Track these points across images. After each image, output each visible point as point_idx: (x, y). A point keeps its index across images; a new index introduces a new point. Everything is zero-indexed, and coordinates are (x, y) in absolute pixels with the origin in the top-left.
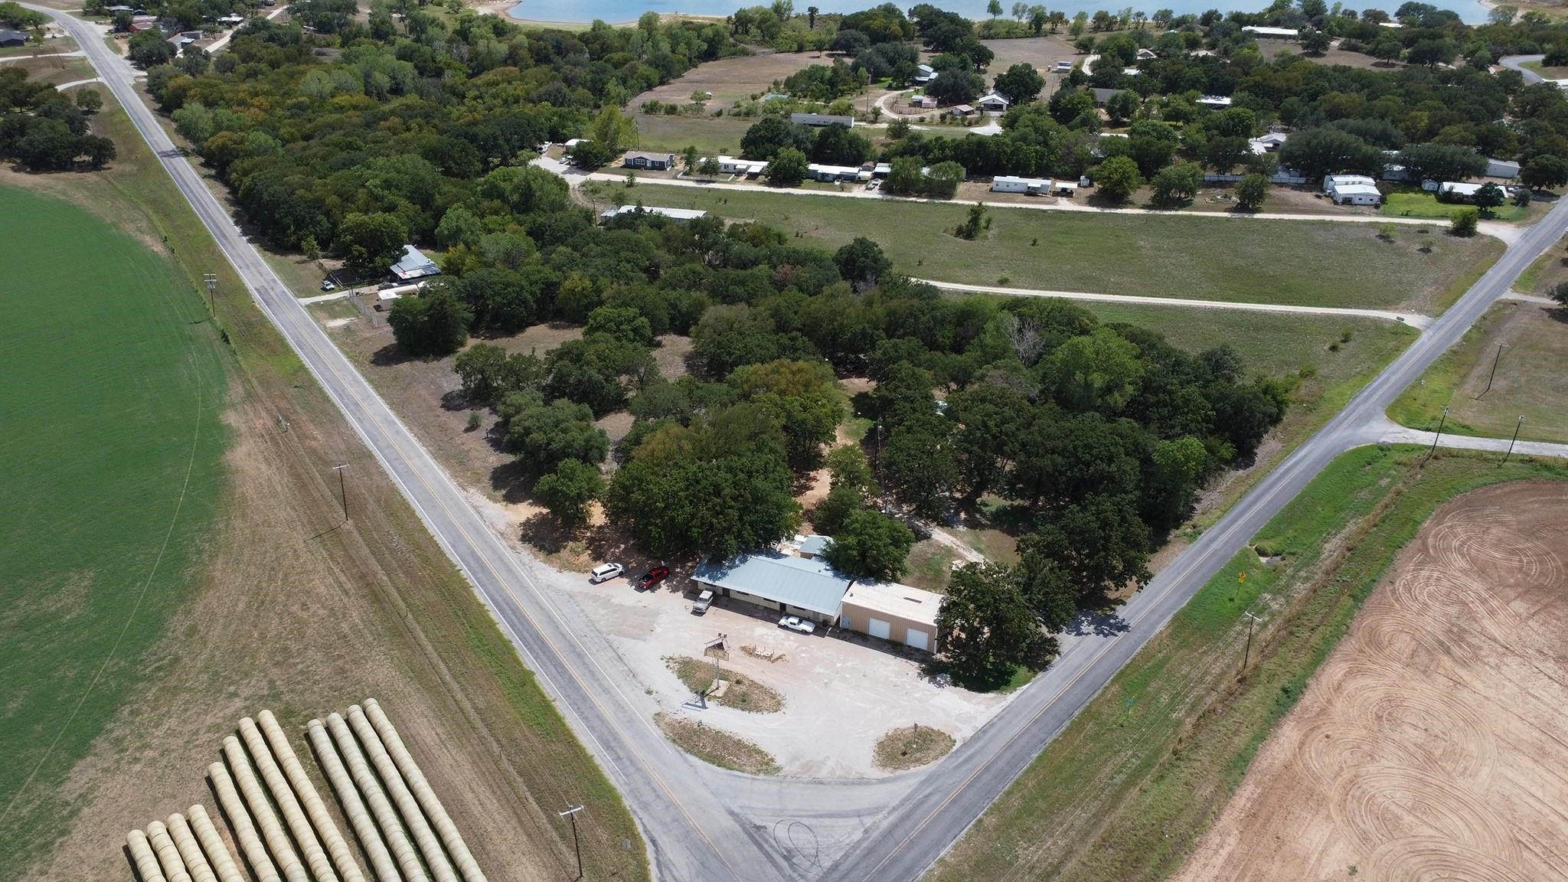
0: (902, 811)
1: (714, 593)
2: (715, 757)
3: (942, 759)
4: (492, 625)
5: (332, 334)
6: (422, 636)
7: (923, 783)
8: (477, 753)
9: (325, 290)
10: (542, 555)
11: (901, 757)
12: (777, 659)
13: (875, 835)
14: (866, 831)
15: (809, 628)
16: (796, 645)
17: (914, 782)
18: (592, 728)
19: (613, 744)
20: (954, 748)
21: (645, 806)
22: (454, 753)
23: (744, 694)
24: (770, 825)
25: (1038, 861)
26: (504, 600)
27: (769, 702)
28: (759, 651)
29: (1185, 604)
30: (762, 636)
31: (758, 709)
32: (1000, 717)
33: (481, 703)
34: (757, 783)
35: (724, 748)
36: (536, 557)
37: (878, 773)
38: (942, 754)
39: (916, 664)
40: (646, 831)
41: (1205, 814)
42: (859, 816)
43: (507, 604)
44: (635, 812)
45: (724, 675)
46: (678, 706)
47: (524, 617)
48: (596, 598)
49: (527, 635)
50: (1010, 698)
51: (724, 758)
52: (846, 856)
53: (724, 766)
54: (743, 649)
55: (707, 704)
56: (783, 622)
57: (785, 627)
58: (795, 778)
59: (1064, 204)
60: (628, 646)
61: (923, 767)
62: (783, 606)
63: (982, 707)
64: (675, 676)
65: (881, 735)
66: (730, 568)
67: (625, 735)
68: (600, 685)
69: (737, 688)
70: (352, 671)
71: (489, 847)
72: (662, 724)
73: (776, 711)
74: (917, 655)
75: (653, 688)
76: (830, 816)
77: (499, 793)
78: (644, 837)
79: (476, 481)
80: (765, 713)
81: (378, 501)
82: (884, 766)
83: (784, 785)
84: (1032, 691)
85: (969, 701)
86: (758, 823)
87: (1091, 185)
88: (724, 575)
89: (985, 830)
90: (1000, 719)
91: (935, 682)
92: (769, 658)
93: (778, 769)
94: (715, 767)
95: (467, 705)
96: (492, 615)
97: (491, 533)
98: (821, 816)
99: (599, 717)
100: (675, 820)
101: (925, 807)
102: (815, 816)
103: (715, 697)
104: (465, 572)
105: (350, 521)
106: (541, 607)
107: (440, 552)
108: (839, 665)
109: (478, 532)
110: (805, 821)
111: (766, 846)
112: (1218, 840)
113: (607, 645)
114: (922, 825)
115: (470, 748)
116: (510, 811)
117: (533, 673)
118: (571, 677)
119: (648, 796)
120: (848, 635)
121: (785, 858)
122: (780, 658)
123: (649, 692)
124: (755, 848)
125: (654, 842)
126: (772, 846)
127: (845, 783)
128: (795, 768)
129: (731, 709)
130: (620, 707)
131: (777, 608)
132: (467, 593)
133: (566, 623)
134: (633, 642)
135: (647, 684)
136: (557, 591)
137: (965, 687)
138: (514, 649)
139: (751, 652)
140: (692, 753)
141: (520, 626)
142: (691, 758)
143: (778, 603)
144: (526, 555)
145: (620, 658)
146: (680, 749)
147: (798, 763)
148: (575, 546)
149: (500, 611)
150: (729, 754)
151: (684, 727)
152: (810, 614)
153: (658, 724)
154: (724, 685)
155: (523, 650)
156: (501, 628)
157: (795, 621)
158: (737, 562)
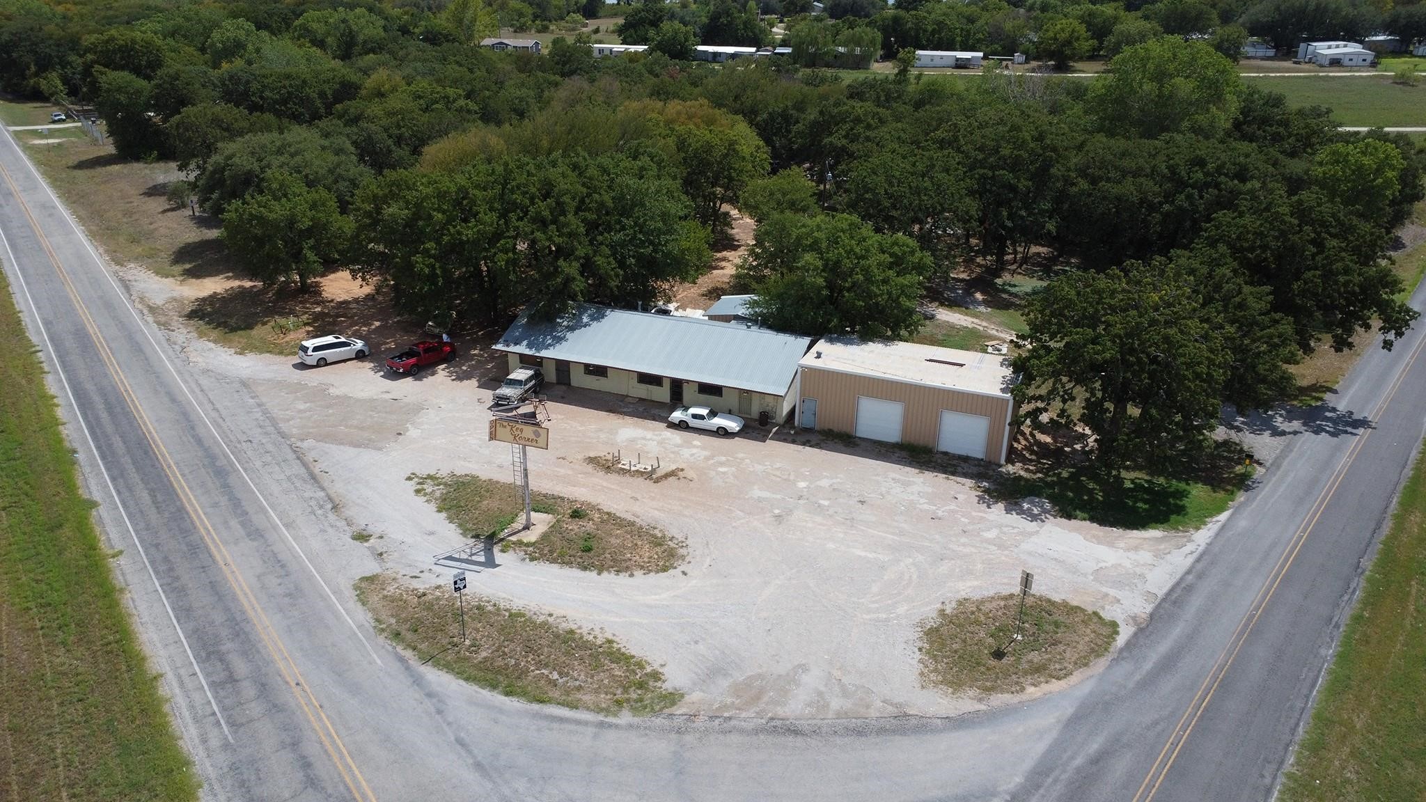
1: (537, 376)
2: (498, 671)
3: (1099, 666)
7: (1073, 722)
9: (54, 122)
10: (215, 334)
11: (993, 662)
12: (667, 476)
15: (733, 425)
16: (706, 453)
17: (1049, 723)
18: (184, 612)
19: (228, 646)
20: (1121, 640)
23: (589, 537)
26: (102, 391)
27: (646, 552)
28: (625, 463)
30: (633, 440)
31: (620, 565)
34: (611, 735)
35: (529, 650)
36: (201, 335)
37: (944, 703)
38: (1094, 655)
39: (969, 482)
45: (544, 504)
46: (427, 562)
48: (300, 387)
49: (117, 442)
50: (1202, 537)
51: (525, 672)
53: (523, 694)
54: (591, 460)
55: (499, 557)
56: (677, 415)
57: (682, 426)
58: (721, 721)
60: (342, 461)
61: (1055, 686)
62: (677, 386)
63: (1146, 556)
64: (432, 507)
65: (929, 611)
66: (571, 329)
68: (246, 523)
69: (574, 526)
72: (375, 599)
73: (665, 569)
75: (375, 529)
80: (638, 573)
82: (956, 684)
83: (688, 738)
85: (1111, 545)
88: (559, 340)
90: (1200, 577)
91: (1021, 512)
92: (649, 475)
93: (672, 698)
94: (498, 698)
96: (60, 413)
97: (131, 309)
99: (218, 590)
103: (520, 543)
104: (47, 354)
106: (173, 400)
108: (802, 484)
113: (291, 456)
117: (93, 504)
118: (181, 510)
120: (814, 438)
122: (672, 474)
123: (362, 537)
127: (859, 729)
128: (719, 693)
129: (555, 569)
130: (277, 564)
131: (663, 394)
132: (30, 381)
133: (215, 423)
134: (351, 451)
135: (361, 523)
136: (221, 378)
137: (1092, 519)
138: (74, 462)
139: (608, 466)
140: (437, 665)
141: (109, 429)
142: (436, 677)
143: (667, 384)
144: (183, 333)
145: (313, 477)
146: (408, 654)
147: (724, 683)
148: (282, 321)
149: (82, 406)
150: (540, 665)
151: (429, 607)
152: (732, 401)
153: (362, 599)
154: (542, 522)
155: (94, 465)
156: (65, 431)
157: (704, 412)
158: (585, 319)
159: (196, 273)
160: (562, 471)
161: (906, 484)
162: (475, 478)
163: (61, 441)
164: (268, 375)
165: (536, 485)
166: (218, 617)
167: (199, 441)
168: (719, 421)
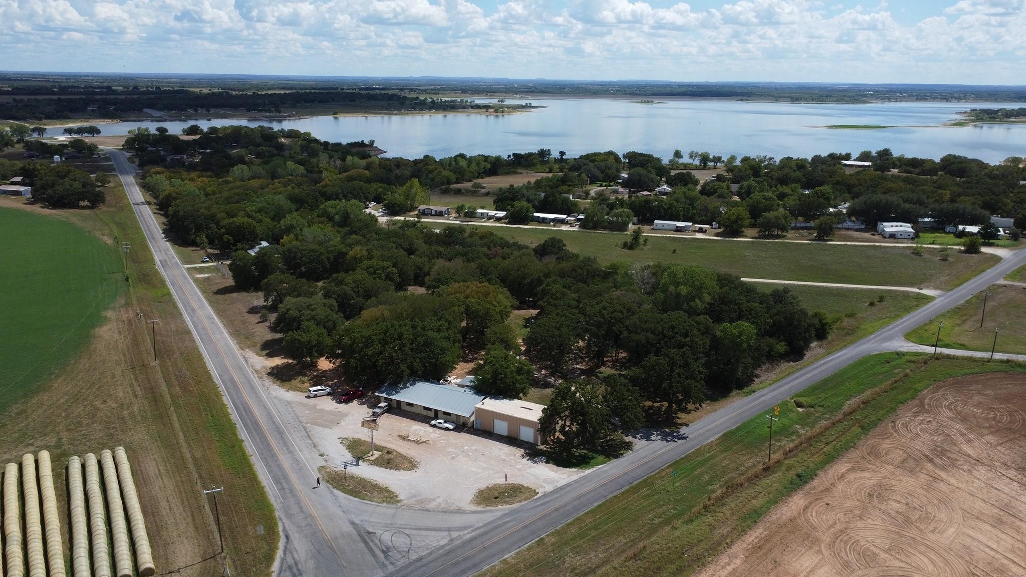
0: (482, 530)
1: (389, 405)
2: (353, 492)
3: (524, 503)
4: (227, 415)
5: (196, 281)
6: (175, 418)
7: (505, 515)
8: (182, 482)
9: (203, 262)
10: (278, 383)
11: (494, 500)
12: (422, 442)
13: (457, 542)
14: (451, 540)
15: (451, 426)
16: (439, 436)
17: (499, 514)
18: (270, 472)
19: (282, 481)
20: (536, 497)
21: (289, 516)
22: (165, 481)
23: (390, 459)
24: (379, 532)
25: (579, 565)
26: (241, 403)
27: (407, 464)
28: (412, 438)
29: (734, 427)
30: (416, 430)
31: (397, 468)
32: (576, 482)
33: (198, 455)
34: (380, 508)
35: (363, 487)
36: (273, 383)
37: (473, 508)
38: (525, 500)
39: (522, 450)
40: (284, 530)
41: (719, 544)
42: (449, 531)
43: (243, 405)
44: (281, 519)
45: (378, 449)
46: (339, 464)
47: (251, 412)
48: (305, 405)
49: (248, 421)
50: (588, 472)
51: (361, 492)
52: (431, 553)
53: (359, 497)
54: (400, 436)
56: (433, 422)
57: (434, 426)
58: (410, 507)
59: (699, 236)
60: (318, 432)
61: (508, 506)
62: (436, 411)
63: (565, 476)
64: (345, 448)
65: (483, 486)
66: (402, 388)
67: (293, 477)
68: (288, 449)
69: (387, 456)
70: (118, 435)
71: (164, 533)
72: (323, 472)
73: (410, 470)
74: (526, 446)
75: (326, 453)
76: (427, 529)
77: (186, 503)
78: (281, 534)
79: (252, 346)
80: (402, 471)
81: (182, 354)
82: (479, 504)
83: (399, 510)
84: (606, 468)
85: (556, 472)
86: (371, 530)
87: (719, 228)
88: (397, 392)
89: (544, 544)
91: (533, 461)
92: (417, 442)
93: (399, 501)
94: (352, 498)
95: (188, 455)
96: (229, 410)
97: (249, 371)
98: (420, 529)
99: (279, 467)
100: (309, 525)
101: (503, 528)
102: (416, 529)
103: (368, 460)
104: (222, 388)
105: (157, 361)
106: (265, 408)
107: (210, 377)
108: (466, 448)
109: (241, 369)
110: (407, 531)
111: (371, 544)
112: (727, 560)
113: (303, 429)
114: (496, 539)
115: (178, 478)
116: (189, 514)
117: (243, 441)
118: (269, 444)
119: (295, 509)
120: (477, 433)
121: (383, 552)
122: (425, 442)
123: (322, 455)
124: (362, 545)
125: (287, 537)
126: (376, 544)
127: (445, 512)
128: (413, 501)
129: (377, 468)
130: (297, 461)
131: (432, 414)
132: (218, 399)
133: (279, 416)
134: (321, 429)
135: (322, 451)
136: (281, 400)
137: (555, 464)
138: (236, 428)
139: (404, 438)
140: (337, 489)
141: (246, 417)
142: (335, 491)
143: (433, 411)
144: (268, 381)
145: (309, 436)
146: (330, 486)
147: (415, 499)
148: (303, 379)
149: (236, 408)
150: (365, 491)
151: (338, 475)
152: (454, 418)
153: (320, 471)
154: (377, 454)
155: (242, 429)
156: (232, 417)
157: (442, 421)
158: (408, 385)
159: (270, 355)
160: (388, 439)
161: (501, 450)
162: (360, 440)
163: (231, 420)
164: (297, 400)
165: (377, 442)
166: (280, 474)
167: (274, 423)
168: (447, 425)
